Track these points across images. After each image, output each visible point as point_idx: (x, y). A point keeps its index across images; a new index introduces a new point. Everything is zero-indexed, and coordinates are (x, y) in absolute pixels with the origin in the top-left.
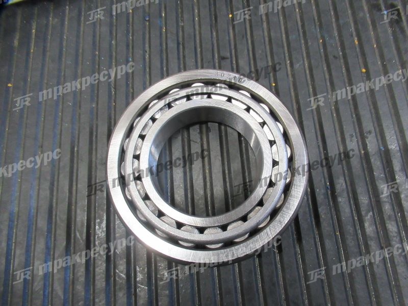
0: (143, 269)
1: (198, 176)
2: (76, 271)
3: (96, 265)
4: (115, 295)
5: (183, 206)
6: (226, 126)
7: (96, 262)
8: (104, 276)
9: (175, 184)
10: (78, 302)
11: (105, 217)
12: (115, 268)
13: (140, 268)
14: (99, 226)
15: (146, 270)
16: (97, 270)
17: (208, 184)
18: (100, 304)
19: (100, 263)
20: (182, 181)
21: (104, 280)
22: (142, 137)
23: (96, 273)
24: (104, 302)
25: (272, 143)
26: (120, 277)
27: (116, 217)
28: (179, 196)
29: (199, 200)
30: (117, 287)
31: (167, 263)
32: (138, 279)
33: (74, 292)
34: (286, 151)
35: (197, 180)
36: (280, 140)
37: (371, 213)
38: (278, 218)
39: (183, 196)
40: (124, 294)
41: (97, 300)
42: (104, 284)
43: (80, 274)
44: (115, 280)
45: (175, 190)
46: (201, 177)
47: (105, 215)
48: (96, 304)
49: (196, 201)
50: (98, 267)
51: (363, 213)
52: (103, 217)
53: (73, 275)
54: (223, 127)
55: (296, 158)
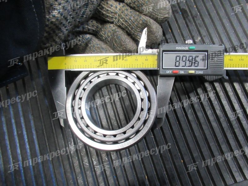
0: (96, 159)
1: (111, 111)
2: (65, 167)
3: (74, 163)
4: (85, 173)
5: (107, 127)
6: (119, 85)
7: (73, 161)
8: (78, 166)
9: (101, 117)
10: (70, 181)
11: (72, 140)
12: (83, 162)
13: (94, 159)
14: (71, 145)
15: (97, 159)
16: (74, 165)
17: (116, 114)
18: (80, 179)
19: (75, 161)
20: (104, 115)
21: (79, 168)
22: (80, 99)
23: (75, 166)
24: (81, 178)
25: (139, 91)
26: (86, 165)
27: (78, 139)
28: (104, 122)
29: (114, 122)
30: (86, 170)
31: (106, 154)
32: (94, 164)
33: (67, 177)
34: (146, 94)
35: (111, 113)
36: (143, 89)
37: (190, 110)
38: (146, 125)
39: (106, 122)
40: (89, 172)
41: (78, 178)
42: (79, 170)
43: (67, 168)
44: (84, 167)
45: (102, 120)
46: (112, 111)
47: (72, 139)
48: (78, 179)
49: (112, 123)
50: (75, 163)
51: (187, 111)
52: (71, 140)
53: (64, 169)
54: (117, 86)
55: (151, 97)
